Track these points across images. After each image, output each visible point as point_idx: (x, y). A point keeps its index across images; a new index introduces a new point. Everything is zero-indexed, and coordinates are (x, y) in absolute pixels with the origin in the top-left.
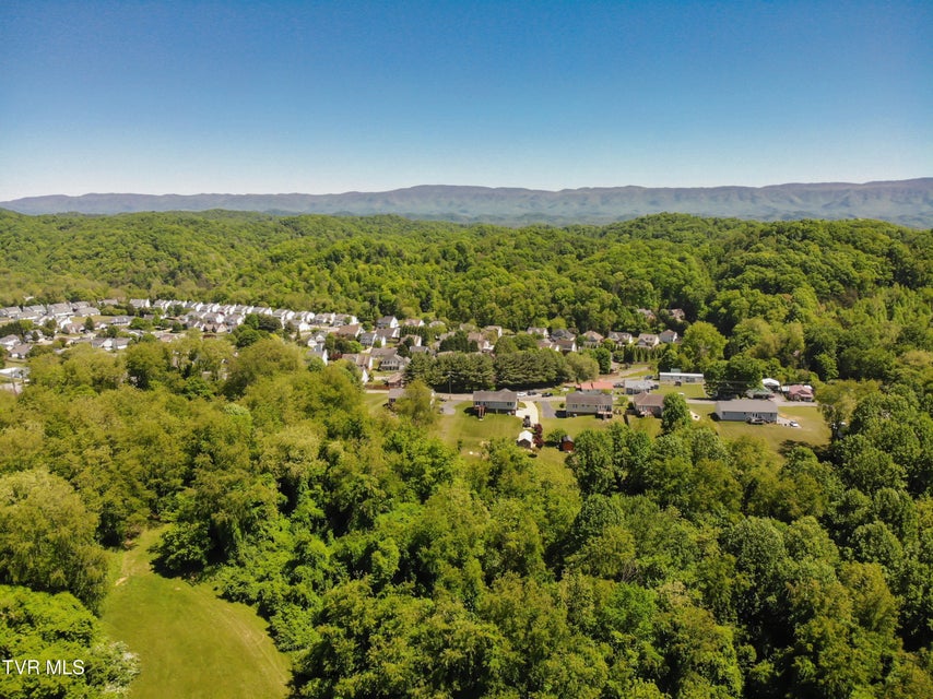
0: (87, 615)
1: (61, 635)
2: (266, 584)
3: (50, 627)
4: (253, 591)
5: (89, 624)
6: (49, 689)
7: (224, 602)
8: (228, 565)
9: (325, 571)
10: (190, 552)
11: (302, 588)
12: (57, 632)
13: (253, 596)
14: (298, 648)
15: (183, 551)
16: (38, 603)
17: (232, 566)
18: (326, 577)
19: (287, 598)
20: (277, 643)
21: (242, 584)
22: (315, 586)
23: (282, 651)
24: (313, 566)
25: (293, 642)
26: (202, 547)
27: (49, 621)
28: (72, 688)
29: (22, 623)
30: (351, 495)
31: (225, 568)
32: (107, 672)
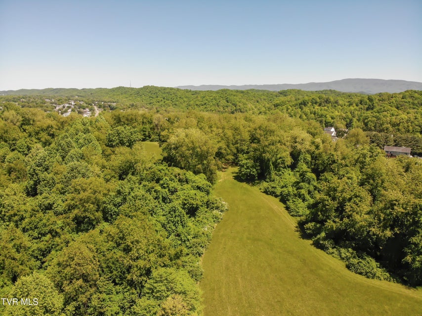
0: (209, 183)
1: (199, 188)
2: (284, 189)
3: (194, 184)
4: (278, 191)
5: (210, 186)
6: (193, 204)
7: (264, 194)
8: (266, 181)
9: (315, 186)
10: (251, 171)
11: (303, 191)
12: (197, 186)
13: (278, 193)
14: (300, 216)
15: (248, 170)
16: (190, 175)
17: (268, 182)
18: (315, 189)
19: (295, 195)
20: (290, 212)
21: (273, 187)
22: (309, 192)
23: (292, 216)
24: (309, 183)
25: (298, 212)
26: (257, 170)
27: (194, 182)
28: (201, 207)
29: (184, 182)
30: (326, 161)
31: (264, 182)
32: (216, 205)
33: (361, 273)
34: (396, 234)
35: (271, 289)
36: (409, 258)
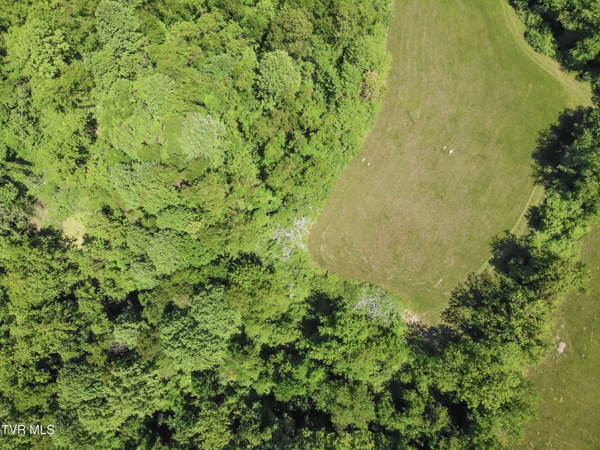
33: (532, 45)
34: (578, 28)
35: (448, 49)
36: (575, 53)
